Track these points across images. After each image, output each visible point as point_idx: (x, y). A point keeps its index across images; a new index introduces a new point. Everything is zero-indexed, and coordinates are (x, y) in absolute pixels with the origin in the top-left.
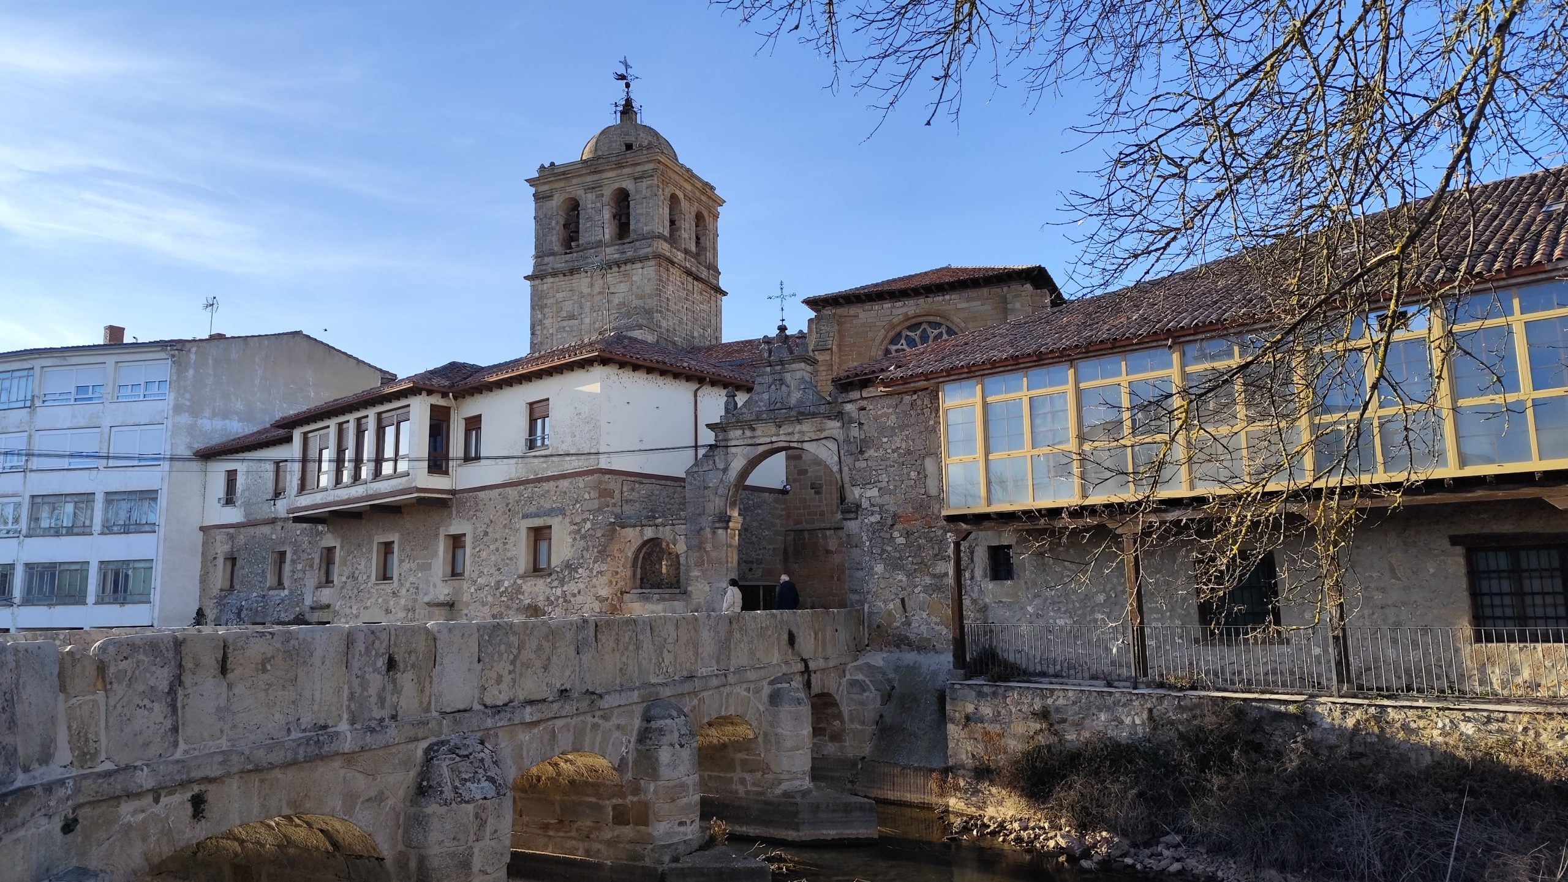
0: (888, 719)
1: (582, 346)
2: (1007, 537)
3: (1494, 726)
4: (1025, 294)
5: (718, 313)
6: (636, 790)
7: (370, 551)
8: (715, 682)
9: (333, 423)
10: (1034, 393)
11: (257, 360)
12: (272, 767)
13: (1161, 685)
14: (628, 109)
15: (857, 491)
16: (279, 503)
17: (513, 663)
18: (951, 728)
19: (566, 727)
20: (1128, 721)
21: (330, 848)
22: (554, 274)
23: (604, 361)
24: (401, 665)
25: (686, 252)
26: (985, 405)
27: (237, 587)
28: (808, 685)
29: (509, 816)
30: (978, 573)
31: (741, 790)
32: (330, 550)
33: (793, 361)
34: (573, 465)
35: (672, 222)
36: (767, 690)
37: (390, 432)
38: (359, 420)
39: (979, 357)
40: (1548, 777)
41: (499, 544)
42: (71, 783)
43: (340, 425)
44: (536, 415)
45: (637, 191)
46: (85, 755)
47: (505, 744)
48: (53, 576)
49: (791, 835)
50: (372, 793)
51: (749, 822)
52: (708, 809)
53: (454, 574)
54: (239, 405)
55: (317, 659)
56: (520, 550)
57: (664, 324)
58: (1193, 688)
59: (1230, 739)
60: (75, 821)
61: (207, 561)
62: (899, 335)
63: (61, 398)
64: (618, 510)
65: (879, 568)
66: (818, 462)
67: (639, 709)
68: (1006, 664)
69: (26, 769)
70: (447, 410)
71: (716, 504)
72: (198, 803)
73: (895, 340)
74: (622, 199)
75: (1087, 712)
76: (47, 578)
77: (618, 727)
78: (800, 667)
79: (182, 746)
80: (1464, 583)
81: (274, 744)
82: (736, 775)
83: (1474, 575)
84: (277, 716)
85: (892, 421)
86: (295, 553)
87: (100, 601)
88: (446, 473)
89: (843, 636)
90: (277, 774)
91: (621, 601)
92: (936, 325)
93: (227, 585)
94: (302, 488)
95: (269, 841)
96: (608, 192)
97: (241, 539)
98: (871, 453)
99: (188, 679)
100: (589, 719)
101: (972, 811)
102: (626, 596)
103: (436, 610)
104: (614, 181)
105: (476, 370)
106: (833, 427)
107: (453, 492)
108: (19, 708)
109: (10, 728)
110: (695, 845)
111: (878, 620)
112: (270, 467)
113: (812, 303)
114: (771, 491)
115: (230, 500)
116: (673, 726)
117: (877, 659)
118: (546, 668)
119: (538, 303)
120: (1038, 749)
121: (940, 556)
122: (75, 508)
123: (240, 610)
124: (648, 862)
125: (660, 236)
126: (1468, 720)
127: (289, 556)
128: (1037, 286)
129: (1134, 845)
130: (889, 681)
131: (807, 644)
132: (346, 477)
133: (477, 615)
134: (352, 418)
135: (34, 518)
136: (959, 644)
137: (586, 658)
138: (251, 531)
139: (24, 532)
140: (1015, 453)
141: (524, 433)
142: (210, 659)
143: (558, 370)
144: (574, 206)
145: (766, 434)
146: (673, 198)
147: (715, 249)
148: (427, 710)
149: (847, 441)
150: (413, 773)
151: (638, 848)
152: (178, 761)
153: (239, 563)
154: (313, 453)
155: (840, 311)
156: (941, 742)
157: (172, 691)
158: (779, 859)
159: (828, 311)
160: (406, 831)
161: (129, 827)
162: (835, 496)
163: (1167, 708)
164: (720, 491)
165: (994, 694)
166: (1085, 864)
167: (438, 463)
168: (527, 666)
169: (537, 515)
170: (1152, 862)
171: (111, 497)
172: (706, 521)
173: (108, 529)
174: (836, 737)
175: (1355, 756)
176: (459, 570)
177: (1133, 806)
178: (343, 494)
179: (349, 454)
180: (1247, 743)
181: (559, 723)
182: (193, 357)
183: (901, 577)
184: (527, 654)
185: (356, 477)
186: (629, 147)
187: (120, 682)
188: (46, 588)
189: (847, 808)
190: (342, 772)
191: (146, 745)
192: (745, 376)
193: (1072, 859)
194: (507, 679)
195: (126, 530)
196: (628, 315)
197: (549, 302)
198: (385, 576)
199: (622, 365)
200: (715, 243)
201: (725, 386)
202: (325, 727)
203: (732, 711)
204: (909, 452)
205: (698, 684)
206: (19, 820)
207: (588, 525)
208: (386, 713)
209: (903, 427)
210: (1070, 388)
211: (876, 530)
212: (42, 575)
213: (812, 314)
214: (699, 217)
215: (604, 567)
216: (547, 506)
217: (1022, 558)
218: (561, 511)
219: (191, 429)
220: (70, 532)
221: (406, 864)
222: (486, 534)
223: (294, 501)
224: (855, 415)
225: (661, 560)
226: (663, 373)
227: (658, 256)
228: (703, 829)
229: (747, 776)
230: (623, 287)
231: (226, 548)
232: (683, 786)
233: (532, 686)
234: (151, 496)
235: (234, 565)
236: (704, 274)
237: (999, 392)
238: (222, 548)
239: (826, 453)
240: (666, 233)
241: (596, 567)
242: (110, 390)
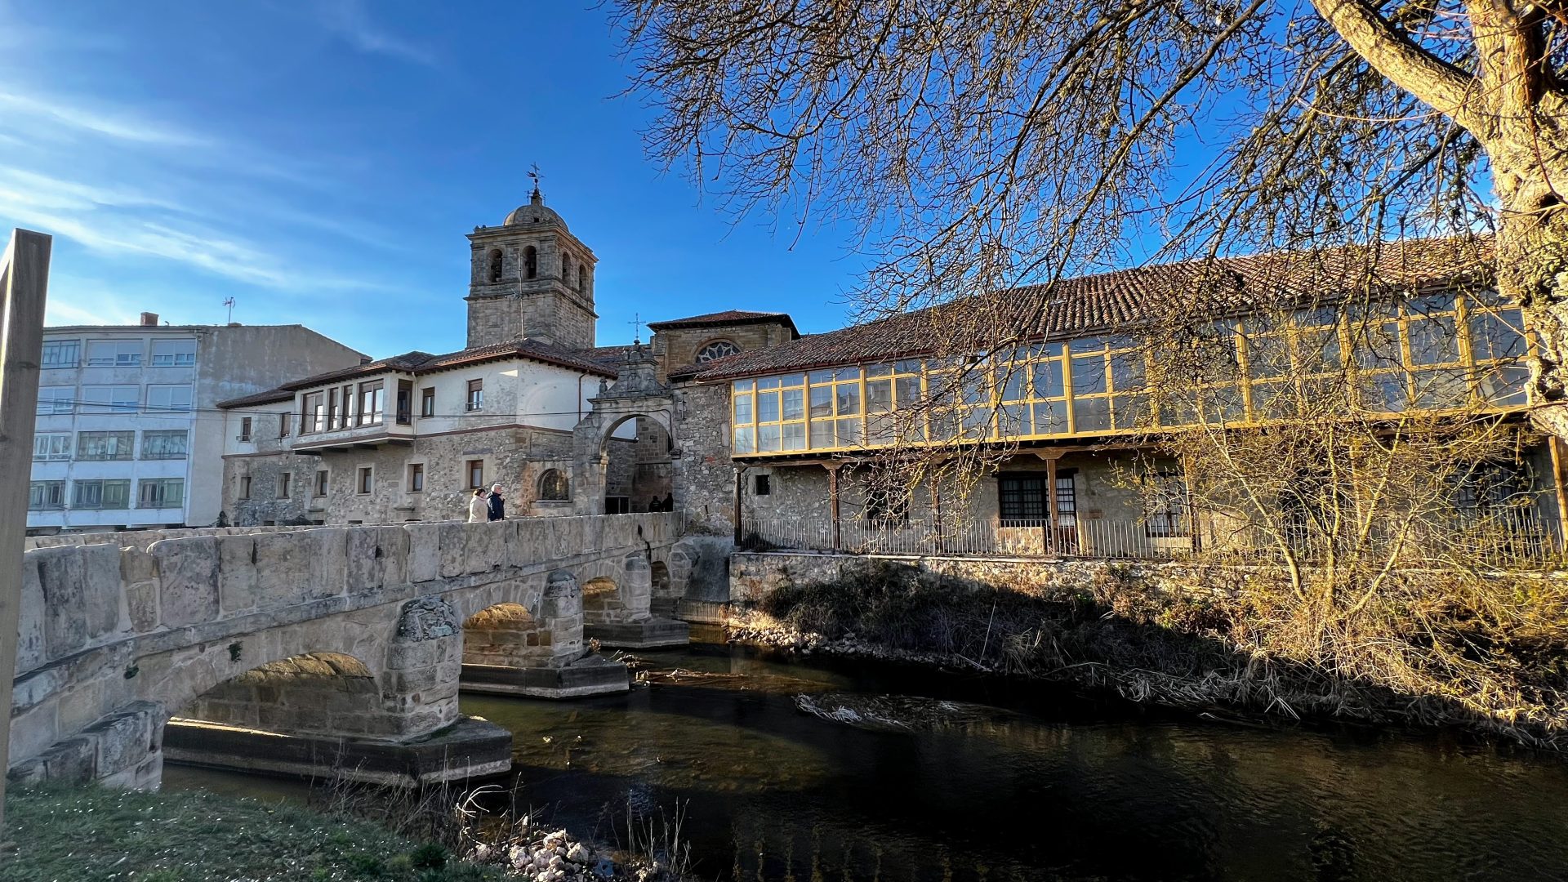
0: (695, 575)
1: (505, 347)
2: (767, 471)
3: (1007, 570)
4: (777, 332)
5: (593, 329)
6: (543, 624)
7: (354, 474)
8: (593, 557)
9: (326, 388)
10: (785, 389)
11: (267, 342)
12: (291, 623)
13: (847, 552)
14: (536, 196)
15: (681, 443)
16: (285, 441)
17: (463, 549)
18: (732, 578)
19: (499, 588)
20: (829, 572)
21: (334, 673)
22: (484, 298)
23: (520, 356)
24: (385, 553)
25: (573, 289)
26: (757, 394)
27: (252, 496)
28: (649, 557)
29: (461, 646)
30: (750, 491)
31: (608, 621)
32: (323, 474)
33: (644, 362)
34: (496, 422)
35: (564, 270)
36: (624, 561)
37: (368, 397)
38: (345, 387)
39: (755, 367)
40: (1032, 595)
41: (447, 471)
42: (132, 643)
43: (332, 390)
44: (474, 388)
45: (542, 249)
46: (142, 621)
47: (457, 601)
48: (99, 490)
49: (638, 645)
50: (365, 636)
51: (612, 639)
52: (588, 633)
53: (414, 489)
54: (253, 373)
55: (324, 551)
56: (462, 475)
57: (558, 334)
58: (864, 553)
59: (882, 581)
60: (136, 669)
61: (228, 479)
62: (705, 349)
63: (106, 362)
64: (528, 451)
65: (693, 488)
66: (655, 423)
67: (545, 576)
68: (764, 542)
69: (93, 636)
70: (410, 384)
71: (592, 448)
72: (235, 651)
73: (702, 352)
74: (531, 253)
75: (807, 568)
76: (94, 490)
77: (532, 587)
78: (645, 547)
79: (222, 612)
80: (997, 497)
81: (294, 608)
82: (605, 612)
83: (1002, 493)
84: (295, 589)
85: (702, 401)
86: (296, 474)
87: (140, 506)
88: (409, 424)
89: (671, 528)
90: (296, 628)
91: (530, 507)
92: (726, 345)
93: (244, 495)
94: (303, 431)
95: (287, 671)
96: (522, 248)
97: (255, 465)
98: (690, 420)
99: (226, 567)
100: (513, 582)
101: (742, 625)
102: (533, 505)
103: (402, 513)
104: (524, 241)
105: (430, 358)
106: (667, 403)
107: (415, 437)
108: (86, 593)
109: (79, 608)
110: (580, 655)
111: (690, 518)
112: (278, 419)
113: (653, 326)
114: (626, 440)
115: (245, 438)
116: (567, 585)
117: (690, 541)
118: (484, 552)
119: (473, 315)
120: (780, 589)
121: (729, 481)
122: (118, 441)
123: (254, 512)
124: (550, 667)
125: (556, 279)
126: (996, 567)
127: (292, 476)
128: (784, 326)
129: (830, 639)
130: (697, 553)
131: (649, 534)
132: (335, 425)
133: (432, 516)
134: (340, 385)
135: (81, 447)
136: (738, 531)
137: (511, 545)
138: (263, 459)
139: (74, 457)
140: (773, 423)
141: (465, 401)
142: (243, 553)
143: (489, 360)
144: (498, 255)
145: (625, 407)
146: (565, 255)
147: (591, 289)
148: (404, 581)
149: (675, 412)
150: (394, 622)
151: (544, 659)
152: (219, 623)
153: (253, 481)
154: (310, 409)
155: (671, 333)
156: (725, 587)
157: (214, 575)
158: (630, 660)
159: (663, 332)
160: (389, 659)
161: (180, 669)
162: (665, 444)
163: (850, 565)
164: (596, 440)
165: (757, 559)
166: (805, 651)
167: (403, 418)
168: (472, 551)
169: (473, 453)
170: (839, 649)
171: (148, 435)
172: (586, 459)
173: (145, 457)
174: (664, 586)
175: (942, 587)
176: (418, 487)
177: (830, 619)
178: (334, 436)
179: (337, 411)
180: (890, 582)
181: (493, 586)
182: (215, 338)
183: (706, 493)
184: (472, 544)
185: (343, 425)
186: (537, 220)
187: (171, 571)
188: (94, 498)
189: (672, 628)
190: (343, 624)
191: (193, 613)
192: (612, 370)
193: (798, 649)
194: (459, 559)
195: (162, 457)
196: (534, 327)
197: (481, 315)
198: (365, 490)
199: (532, 359)
200: (591, 284)
201: (599, 375)
202: (331, 595)
203: (603, 575)
204: (712, 420)
205: (582, 559)
206: (89, 672)
207: (508, 460)
208: (374, 584)
209: (708, 406)
210: (804, 387)
211: (691, 465)
212: (90, 489)
213: (654, 334)
214: (582, 268)
215: (519, 486)
216: (480, 447)
217: (775, 483)
218: (490, 451)
219: (214, 389)
220: (114, 457)
221: (390, 680)
222: (438, 464)
223: (295, 439)
224: (681, 397)
225: (555, 482)
226: (559, 366)
227: (554, 291)
228: (585, 645)
229: (611, 612)
230: (531, 309)
231: (244, 471)
232: (573, 620)
233: (475, 564)
234: (182, 434)
235: (249, 482)
236: (584, 304)
237: (765, 387)
238: (239, 470)
239: (663, 419)
240: (560, 277)
241: (513, 487)
242: (146, 358)
